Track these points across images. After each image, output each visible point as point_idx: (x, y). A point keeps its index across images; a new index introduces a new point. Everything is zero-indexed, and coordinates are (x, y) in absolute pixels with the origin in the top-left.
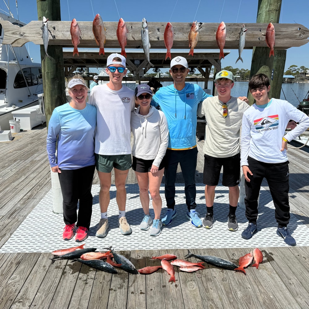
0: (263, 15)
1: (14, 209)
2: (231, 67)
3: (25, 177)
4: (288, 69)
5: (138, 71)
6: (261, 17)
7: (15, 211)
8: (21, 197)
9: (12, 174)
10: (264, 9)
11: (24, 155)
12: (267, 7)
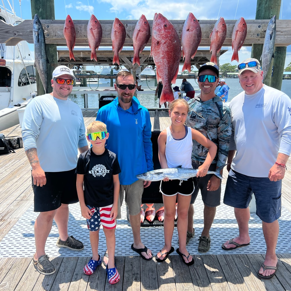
0: (262, 11)
1: (7, 210)
2: (230, 64)
3: (20, 177)
4: (288, 65)
5: (135, 68)
6: (260, 14)
7: (8, 213)
8: (14, 198)
9: (6, 174)
10: (264, 5)
11: (19, 155)
12: (267, 3)
